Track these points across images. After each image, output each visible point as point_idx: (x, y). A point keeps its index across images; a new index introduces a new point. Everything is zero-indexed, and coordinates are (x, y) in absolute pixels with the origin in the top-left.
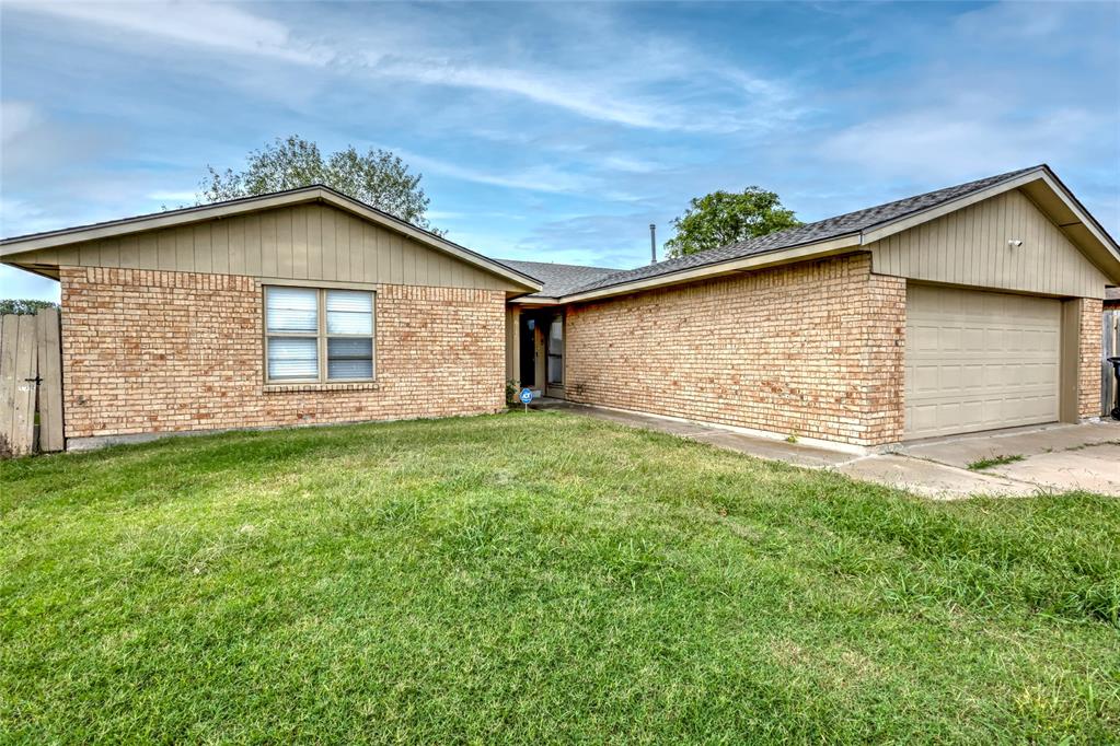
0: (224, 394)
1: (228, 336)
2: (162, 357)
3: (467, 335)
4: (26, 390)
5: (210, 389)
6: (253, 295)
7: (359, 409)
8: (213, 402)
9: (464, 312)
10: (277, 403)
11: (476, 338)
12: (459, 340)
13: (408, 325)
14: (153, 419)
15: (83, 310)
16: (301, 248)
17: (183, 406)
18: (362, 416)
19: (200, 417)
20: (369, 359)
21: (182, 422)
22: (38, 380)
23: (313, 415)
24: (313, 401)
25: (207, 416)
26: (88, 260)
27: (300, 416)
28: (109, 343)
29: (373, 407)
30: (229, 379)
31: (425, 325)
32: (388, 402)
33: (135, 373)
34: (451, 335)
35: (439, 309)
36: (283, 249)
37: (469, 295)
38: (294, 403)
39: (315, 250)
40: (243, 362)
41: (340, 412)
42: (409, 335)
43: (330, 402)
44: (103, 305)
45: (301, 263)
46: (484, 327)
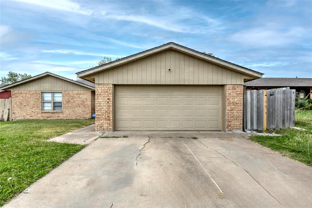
0: (35, 113)
1: (35, 102)
2: (25, 106)
3: (82, 101)
4: (8, 111)
5: (32, 112)
6: (39, 94)
7: (59, 117)
8: (33, 114)
9: (81, 96)
10: (44, 115)
11: (84, 102)
12: (80, 102)
13: (69, 99)
14: (24, 117)
15: (14, 98)
16: (47, 85)
17: (28, 115)
18: (59, 118)
19: (31, 117)
20: (61, 106)
21: (28, 117)
22: (9, 109)
23: (50, 117)
24: (50, 115)
25: (32, 116)
26: (15, 89)
27: (48, 118)
28: (18, 103)
29: (61, 116)
30: (36, 110)
31: (72, 99)
32: (65, 115)
33: (21, 108)
34: (78, 101)
35: (75, 95)
36: (44, 85)
37: (82, 92)
38: (46, 115)
39: (50, 85)
40: (38, 107)
41: (55, 117)
42: (69, 101)
43: (53, 115)
44: (17, 97)
45: (48, 87)
46: (86, 99)
